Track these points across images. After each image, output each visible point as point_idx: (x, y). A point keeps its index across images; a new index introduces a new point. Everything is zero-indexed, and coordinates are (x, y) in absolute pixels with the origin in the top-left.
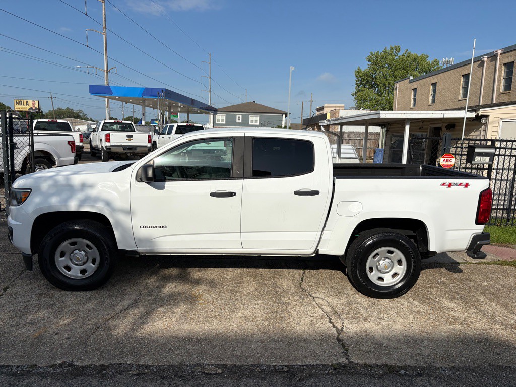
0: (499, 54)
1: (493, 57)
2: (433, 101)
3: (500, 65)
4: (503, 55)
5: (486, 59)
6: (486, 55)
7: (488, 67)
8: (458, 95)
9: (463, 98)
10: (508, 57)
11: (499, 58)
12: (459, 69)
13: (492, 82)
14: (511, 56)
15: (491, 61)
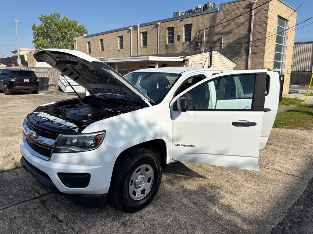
0: (139, 27)
1: (136, 28)
2: (103, 50)
3: (140, 33)
4: (141, 28)
5: (131, 29)
6: (131, 27)
7: (133, 33)
8: (118, 47)
9: (121, 49)
10: (143, 29)
11: (138, 29)
12: (116, 32)
13: (136, 41)
14: (145, 29)
15: (134, 30)
